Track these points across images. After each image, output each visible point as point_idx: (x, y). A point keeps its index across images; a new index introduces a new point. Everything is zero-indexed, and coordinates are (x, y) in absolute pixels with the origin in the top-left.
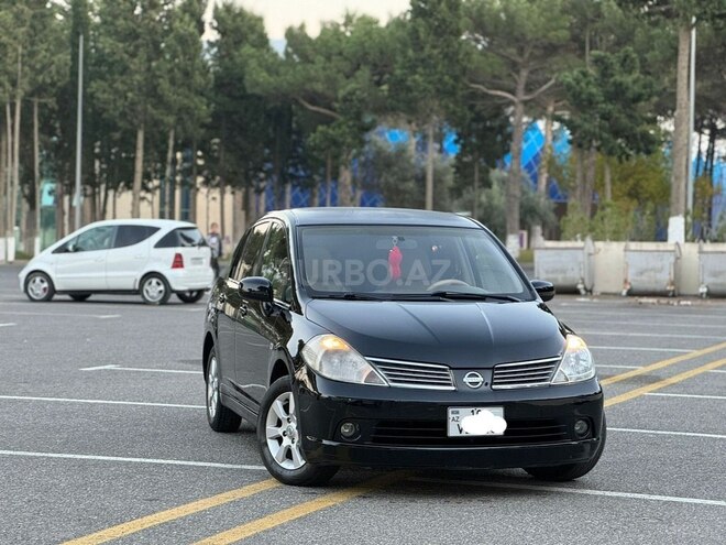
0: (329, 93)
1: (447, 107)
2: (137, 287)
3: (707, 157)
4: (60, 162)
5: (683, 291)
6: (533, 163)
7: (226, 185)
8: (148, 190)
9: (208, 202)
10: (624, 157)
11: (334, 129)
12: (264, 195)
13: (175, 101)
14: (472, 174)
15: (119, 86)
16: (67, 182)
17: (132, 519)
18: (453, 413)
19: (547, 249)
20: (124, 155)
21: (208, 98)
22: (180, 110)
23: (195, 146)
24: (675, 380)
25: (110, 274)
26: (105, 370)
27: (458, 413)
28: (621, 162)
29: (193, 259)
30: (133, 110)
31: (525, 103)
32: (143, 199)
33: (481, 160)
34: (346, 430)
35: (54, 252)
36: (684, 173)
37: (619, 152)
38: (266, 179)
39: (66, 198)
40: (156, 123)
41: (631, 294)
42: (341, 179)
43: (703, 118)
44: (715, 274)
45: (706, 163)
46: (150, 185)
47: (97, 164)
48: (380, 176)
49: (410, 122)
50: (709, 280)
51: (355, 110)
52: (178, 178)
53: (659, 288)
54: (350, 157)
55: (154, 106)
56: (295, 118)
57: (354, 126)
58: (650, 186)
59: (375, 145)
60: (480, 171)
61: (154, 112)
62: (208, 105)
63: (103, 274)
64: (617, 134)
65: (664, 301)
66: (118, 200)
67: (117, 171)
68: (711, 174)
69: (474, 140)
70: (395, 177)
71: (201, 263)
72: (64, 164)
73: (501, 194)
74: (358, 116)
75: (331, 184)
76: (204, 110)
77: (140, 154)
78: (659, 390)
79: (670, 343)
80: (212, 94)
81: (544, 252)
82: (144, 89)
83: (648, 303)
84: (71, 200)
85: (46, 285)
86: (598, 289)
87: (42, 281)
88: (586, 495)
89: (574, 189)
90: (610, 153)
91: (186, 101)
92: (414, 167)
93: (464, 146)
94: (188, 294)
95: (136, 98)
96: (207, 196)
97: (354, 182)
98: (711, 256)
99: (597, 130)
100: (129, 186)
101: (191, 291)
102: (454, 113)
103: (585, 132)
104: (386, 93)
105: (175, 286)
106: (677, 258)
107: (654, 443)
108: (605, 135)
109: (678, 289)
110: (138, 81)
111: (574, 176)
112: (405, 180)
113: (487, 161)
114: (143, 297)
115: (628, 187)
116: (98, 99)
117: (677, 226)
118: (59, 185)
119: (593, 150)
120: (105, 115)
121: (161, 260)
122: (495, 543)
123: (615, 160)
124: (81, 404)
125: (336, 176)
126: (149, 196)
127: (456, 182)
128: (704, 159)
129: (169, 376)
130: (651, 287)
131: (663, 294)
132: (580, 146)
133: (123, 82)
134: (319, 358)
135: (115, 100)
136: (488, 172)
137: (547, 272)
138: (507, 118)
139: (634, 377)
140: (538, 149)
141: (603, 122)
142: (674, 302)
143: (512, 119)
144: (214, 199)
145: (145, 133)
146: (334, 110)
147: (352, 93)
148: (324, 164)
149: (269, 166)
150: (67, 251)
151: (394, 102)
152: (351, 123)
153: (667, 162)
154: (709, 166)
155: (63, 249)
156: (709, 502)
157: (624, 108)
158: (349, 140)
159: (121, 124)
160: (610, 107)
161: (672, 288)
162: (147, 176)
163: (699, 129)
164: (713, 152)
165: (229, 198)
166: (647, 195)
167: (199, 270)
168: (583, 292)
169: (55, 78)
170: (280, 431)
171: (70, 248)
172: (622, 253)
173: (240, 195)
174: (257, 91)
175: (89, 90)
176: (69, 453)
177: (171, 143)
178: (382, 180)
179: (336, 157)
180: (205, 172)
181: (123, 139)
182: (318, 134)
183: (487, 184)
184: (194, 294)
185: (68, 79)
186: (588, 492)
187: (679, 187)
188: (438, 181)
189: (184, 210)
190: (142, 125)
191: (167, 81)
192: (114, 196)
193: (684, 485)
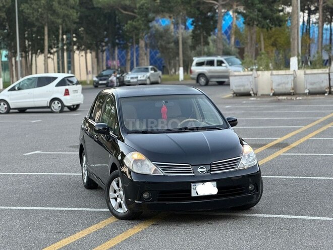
0: (133, 5)
1: (187, 9)
2: (48, 105)
3: (307, 24)
4: (9, 42)
5: (298, 92)
6: (228, 30)
7: (87, 49)
8: (51, 53)
9: (79, 58)
10: (269, 29)
11: (135, 22)
12: (105, 53)
13: (61, 12)
14: (200, 39)
15: (34, 6)
16: (13, 51)
17: (50, 245)
18: (193, 186)
19: (235, 76)
20: (39, 37)
21: (77, 10)
22: (64, 16)
23: (72, 32)
24: (294, 145)
25: (36, 100)
26: (35, 154)
27: (196, 185)
28: (268, 30)
29: (73, 91)
30: (42, 17)
31: (222, 5)
32: (49, 57)
33: (204, 32)
34: (145, 196)
35: (9, 91)
36: (296, 37)
37: (267, 26)
38: (106, 45)
39: (13, 59)
40: (53, 23)
41: (274, 95)
42: (140, 44)
43: (304, 6)
44: (312, 84)
45: (307, 26)
46: (52, 51)
47: (27, 42)
48: (158, 42)
49: (170, 17)
50: (309, 87)
51: (144, 13)
52: (65, 47)
53: (287, 91)
54: (144, 35)
55: (51, 15)
56: (117, 17)
57: (145, 20)
58: (281, 41)
59: (155, 28)
60: (204, 38)
61: (52, 17)
62: (77, 13)
63: (32, 100)
64: (265, 18)
65: (289, 98)
66: (37, 59)
67: (36, 45)
68: (309, 31)
69: (200, 24)
70: (165, 42)
71: (78, 92)
72: (11, 43)
73: (214, 47)
74: (147, 15)
75: (135, 46)
76: (75, 15)
77: (46, 37)
78: (287, 152)
79: (292, 123)
80: (78, 8)
81: (234, 78)
82: (46, 7)
83: (282, 99)
84: (15, 59)
85: (6, 106)
86: (260, 93)
87: (4, 104)
88: (255, 217)
89: (247, 43)
90: (263, 27)
91: (66, 12)
92: (173, 37)
93: (195, 26)
94: (72, 107)
95: (43, 11)
96: (79, 55)
97: (146, 46)
98: (310, 76)
99: (256, 17)
100: (42, 52)
101: (74, 106)
102: (190, 12)
103: (251, 18)
104: (159, 4)
105: (66, 104)
106: (295, 77)
107: (285, 184)
108: (260, 19)
109: (296, 91)
110: (43, 3)
111: (247, 38)
112: (169, 43)
113: (207, 33)
114: (52, 109)
115: (272, 42)
116: (25, 12)
117: (294, 61)
118: (10, 53)
119: (255, 26)
120: (29, 20)
121: (59, 92)
122: (215, 248)
123: (265, 30)
124: (25, 176)
125: (138, 43)
126: (52, 56)
127: (192, 43)
128: (306, 24)
129: (65, 156)
130: (283, 91)
131: (289, 94)
132: (249, 24)
133: (36, 4)
134: (132, 163)
135: (33, 13)
136: (207, 38)
137: (236, 86)
138: (215, 10)
139: (276, 144)
140: (230, 23)
141: (259, 13)
142: (294, 98)
143: (217, 11)
144: (82, 56)
145: (48, 27)
146: (135, 13)
147: (143, 5)
148: (132, 38)
149: (106, 40)
150: (15, 90)
151: (163, 9)
152: (143, 19)
153: (289, 29)
154: (308, 27)
155: (13, 89)
156: (310, 218)
157: (268, 6)
158: (143, 27)
159: (37, 24)
160: (262, 6)
161: (293, 91)
162: (50, 47)
163: (303, 10)
164: (310, 21)
165: (89, 55)
166: (280, 45)
167: (77, 96)
168: (253, 95)
169: (5, 4)
170: (116, 195)
171: (16, 88)
172: (270, 76)
173: (94, 53)
174: (99, 5)
175: (20, 8)
176: (21, 206)
177: (61, 32)
178: (159, 44)
179: (137, 35)
180: (77, 44)
181: (38, 30)
182: (128, 25)
183: (207, 43)
184: (75, 107)
185: (10, 4)
186: (257, 215)
187: (294, 44)
188: (184, 43)
189: (69, 60)
190: (47, 24)
191: (57, 3)
192: (36, 57)
193: (298, 209)
